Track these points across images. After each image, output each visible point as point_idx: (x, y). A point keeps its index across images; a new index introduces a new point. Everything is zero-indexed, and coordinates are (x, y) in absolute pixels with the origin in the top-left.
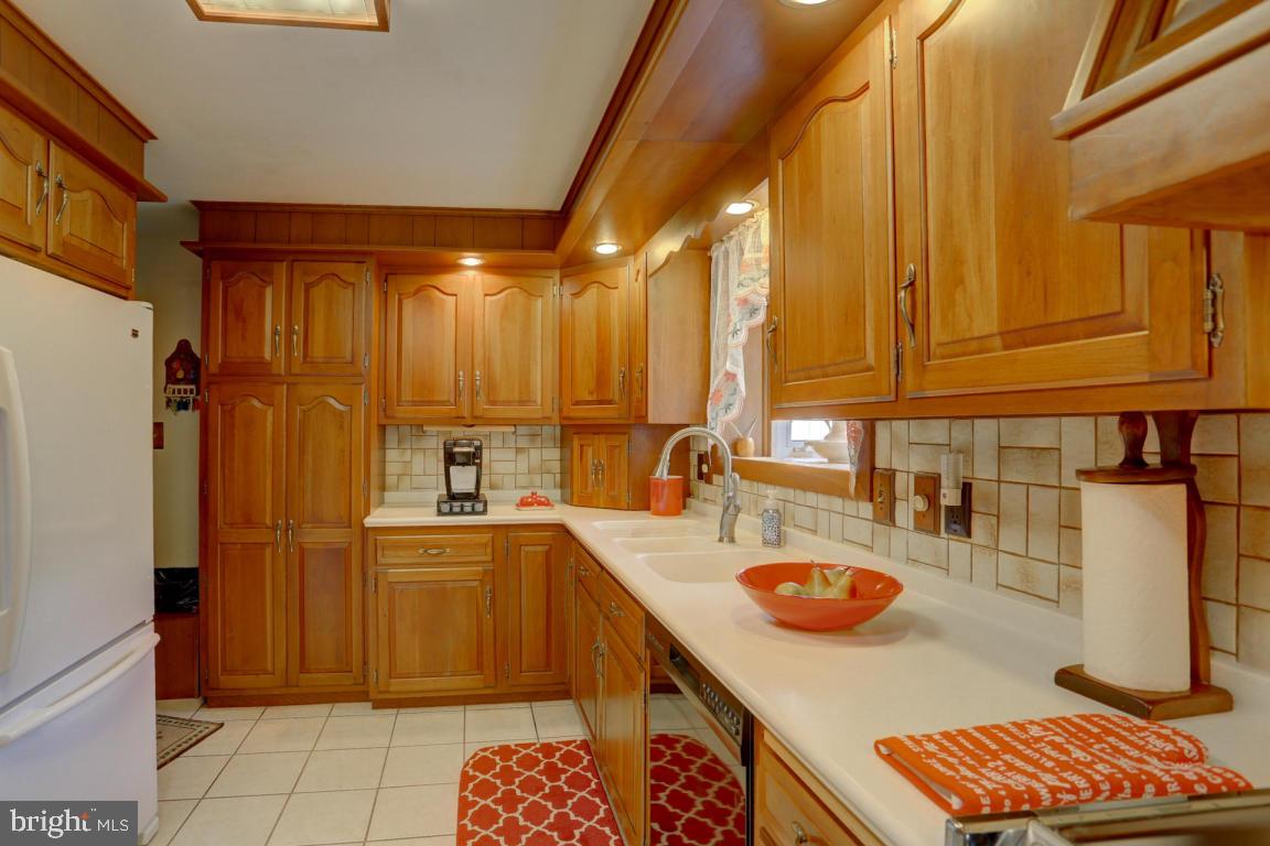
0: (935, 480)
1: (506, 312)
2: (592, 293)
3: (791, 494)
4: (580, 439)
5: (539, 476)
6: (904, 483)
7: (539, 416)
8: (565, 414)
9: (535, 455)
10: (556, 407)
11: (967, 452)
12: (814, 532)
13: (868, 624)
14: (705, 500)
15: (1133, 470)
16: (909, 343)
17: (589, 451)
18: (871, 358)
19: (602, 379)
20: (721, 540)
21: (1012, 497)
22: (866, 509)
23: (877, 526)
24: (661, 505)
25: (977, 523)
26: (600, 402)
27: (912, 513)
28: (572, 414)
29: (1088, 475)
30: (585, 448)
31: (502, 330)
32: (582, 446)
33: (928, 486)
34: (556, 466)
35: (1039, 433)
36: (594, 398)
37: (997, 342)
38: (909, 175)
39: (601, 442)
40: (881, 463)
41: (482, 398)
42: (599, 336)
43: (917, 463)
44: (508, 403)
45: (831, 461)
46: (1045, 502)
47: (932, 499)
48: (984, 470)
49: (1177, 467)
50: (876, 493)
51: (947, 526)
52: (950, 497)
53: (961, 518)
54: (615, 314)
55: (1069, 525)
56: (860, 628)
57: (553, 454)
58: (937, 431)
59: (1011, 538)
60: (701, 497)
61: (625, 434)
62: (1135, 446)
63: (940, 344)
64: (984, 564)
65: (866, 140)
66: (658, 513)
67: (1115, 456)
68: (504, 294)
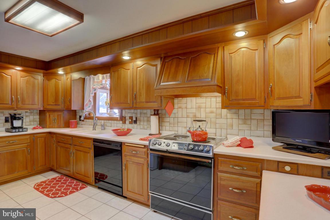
0: (132, 117)
1: (27, 82)
2: (53, 81)
3: (106, 121)
4: (49, 113)
5: (33, 122)
6: (127, 118)
7: (38, 108)
8: (45, 107)
9: (31, 117)
10: (42, 106)
11: (136, 114)
12: (111, 127)
13: (128, 134)
14: (82, 125)
15: (155, 114)
16: (135, 101)
17: (52, 116)
18: (129, 102)
19: (56, 100)
20: (93, 130)
21: (142, 118)
22: (121, 122)
23: (123, 124)
24: (73, 126)
25: (138, 122)
26: (56, 105)
27: (129, 122)
28: (47, 108)
29: (151, 115)
30: (50, 115)
31: (26, 86)
32: (49, 115)
33: (131, 118)
34: (38, 120)
35: (145, 111)
36: (54, 104)
37: (145, 102)
38: (135, 82)
39: (56, 114)
40: (123, 115)
41: (20, 103)
42: (55, 90)
43: (129, 115)
44: (28, 104)
45: (110, 116)
46: (145, 119)
47: (132, 119)
48: (139, 116)
49: (158, 114)
50: (123, 119)
51: (134, 123)
52: (134, 119)
53: (135, 122)
54: (60, 86)
55: (149, 121)
56: (127, 135)
57: (37, 117)
58: (132, 111)
59: (142, 123)
60: (81, 124)
61: (62, 112)
62: (155, 112)
63: (138, 102)
64: (139, 127)
65: (129, 76)
66: (72, 128)
67: (153, 113)
68: (27, 77)
